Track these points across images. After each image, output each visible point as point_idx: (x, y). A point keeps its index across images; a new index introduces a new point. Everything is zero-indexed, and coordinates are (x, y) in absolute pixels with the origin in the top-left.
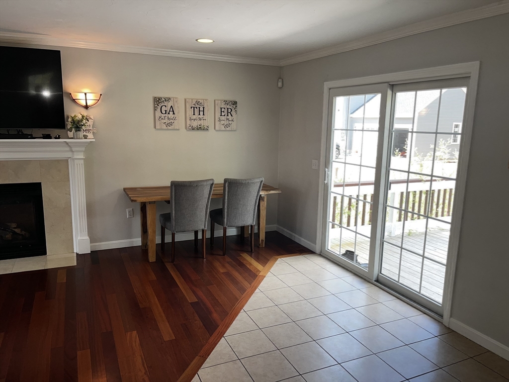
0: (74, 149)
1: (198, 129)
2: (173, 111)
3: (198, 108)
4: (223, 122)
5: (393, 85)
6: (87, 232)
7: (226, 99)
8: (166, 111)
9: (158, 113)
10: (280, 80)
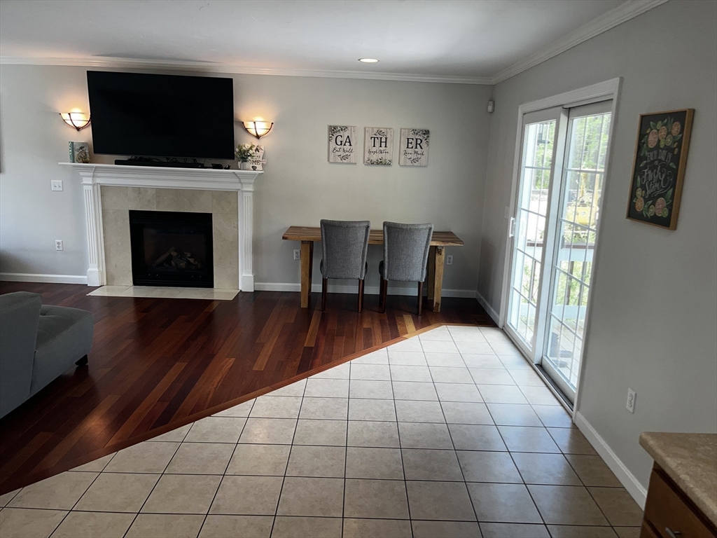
0: (242, 181)
1: (378, 164)
2: (350, 142)
3: (380, 138)
4: (410, 156)
5: (570, 108)
6: (251, 270)
7: (415, 127)
8: (341, 142)
9: (333, 144)
10: (491, 102)
